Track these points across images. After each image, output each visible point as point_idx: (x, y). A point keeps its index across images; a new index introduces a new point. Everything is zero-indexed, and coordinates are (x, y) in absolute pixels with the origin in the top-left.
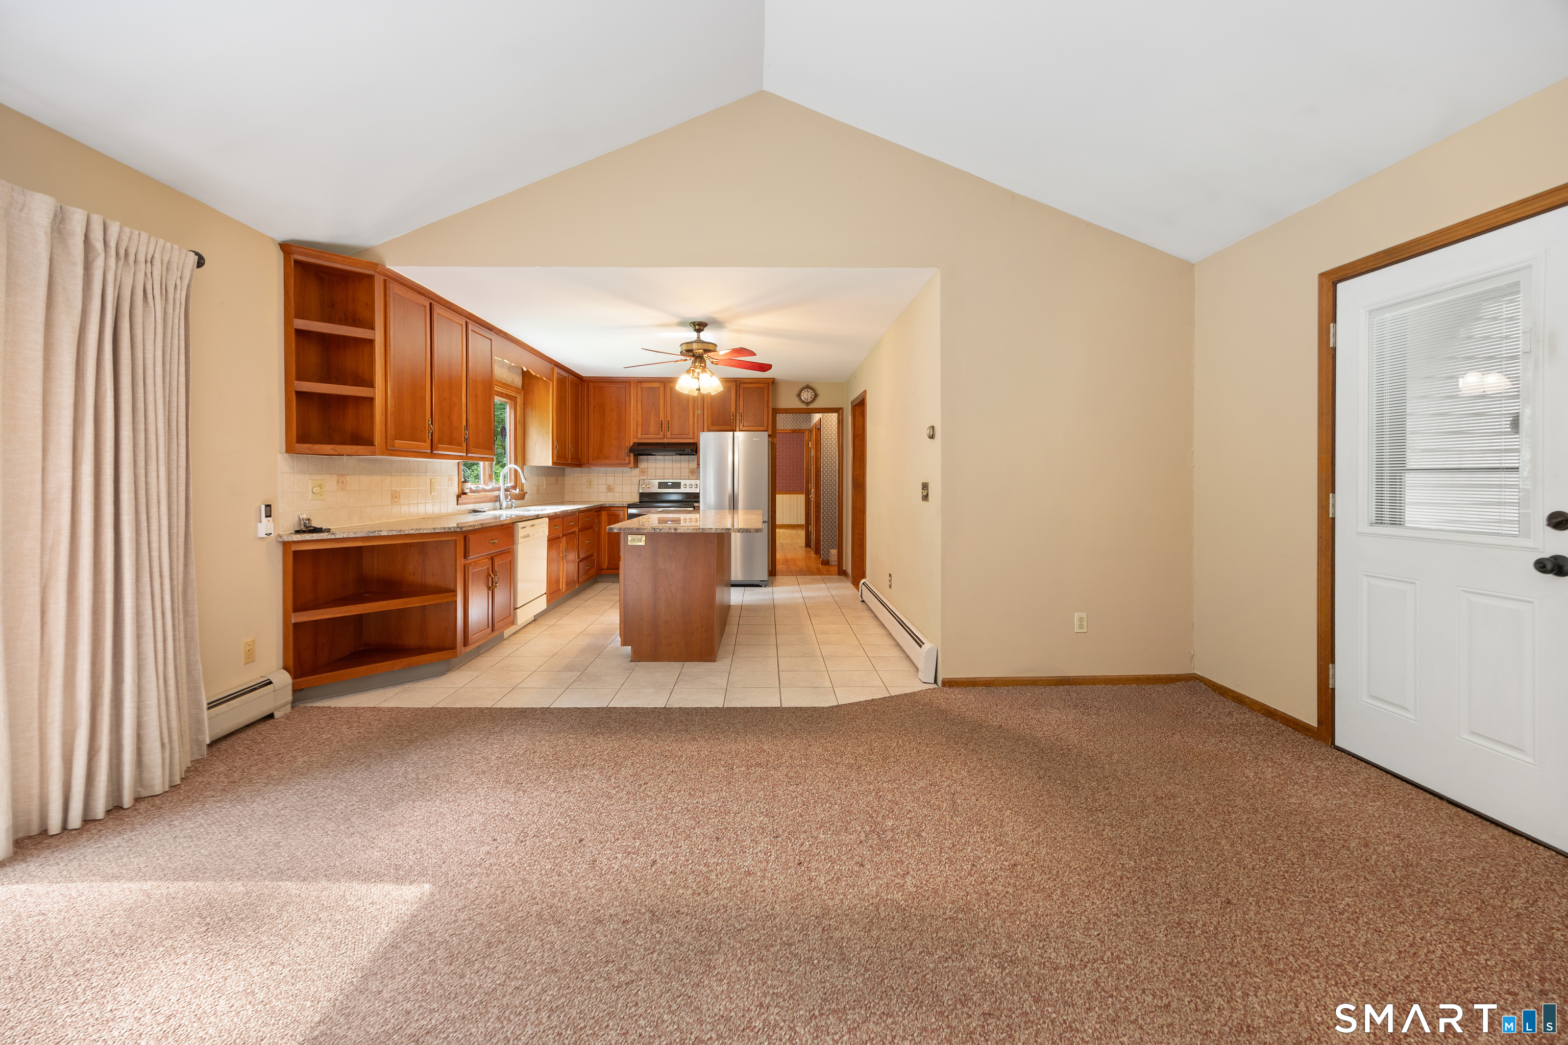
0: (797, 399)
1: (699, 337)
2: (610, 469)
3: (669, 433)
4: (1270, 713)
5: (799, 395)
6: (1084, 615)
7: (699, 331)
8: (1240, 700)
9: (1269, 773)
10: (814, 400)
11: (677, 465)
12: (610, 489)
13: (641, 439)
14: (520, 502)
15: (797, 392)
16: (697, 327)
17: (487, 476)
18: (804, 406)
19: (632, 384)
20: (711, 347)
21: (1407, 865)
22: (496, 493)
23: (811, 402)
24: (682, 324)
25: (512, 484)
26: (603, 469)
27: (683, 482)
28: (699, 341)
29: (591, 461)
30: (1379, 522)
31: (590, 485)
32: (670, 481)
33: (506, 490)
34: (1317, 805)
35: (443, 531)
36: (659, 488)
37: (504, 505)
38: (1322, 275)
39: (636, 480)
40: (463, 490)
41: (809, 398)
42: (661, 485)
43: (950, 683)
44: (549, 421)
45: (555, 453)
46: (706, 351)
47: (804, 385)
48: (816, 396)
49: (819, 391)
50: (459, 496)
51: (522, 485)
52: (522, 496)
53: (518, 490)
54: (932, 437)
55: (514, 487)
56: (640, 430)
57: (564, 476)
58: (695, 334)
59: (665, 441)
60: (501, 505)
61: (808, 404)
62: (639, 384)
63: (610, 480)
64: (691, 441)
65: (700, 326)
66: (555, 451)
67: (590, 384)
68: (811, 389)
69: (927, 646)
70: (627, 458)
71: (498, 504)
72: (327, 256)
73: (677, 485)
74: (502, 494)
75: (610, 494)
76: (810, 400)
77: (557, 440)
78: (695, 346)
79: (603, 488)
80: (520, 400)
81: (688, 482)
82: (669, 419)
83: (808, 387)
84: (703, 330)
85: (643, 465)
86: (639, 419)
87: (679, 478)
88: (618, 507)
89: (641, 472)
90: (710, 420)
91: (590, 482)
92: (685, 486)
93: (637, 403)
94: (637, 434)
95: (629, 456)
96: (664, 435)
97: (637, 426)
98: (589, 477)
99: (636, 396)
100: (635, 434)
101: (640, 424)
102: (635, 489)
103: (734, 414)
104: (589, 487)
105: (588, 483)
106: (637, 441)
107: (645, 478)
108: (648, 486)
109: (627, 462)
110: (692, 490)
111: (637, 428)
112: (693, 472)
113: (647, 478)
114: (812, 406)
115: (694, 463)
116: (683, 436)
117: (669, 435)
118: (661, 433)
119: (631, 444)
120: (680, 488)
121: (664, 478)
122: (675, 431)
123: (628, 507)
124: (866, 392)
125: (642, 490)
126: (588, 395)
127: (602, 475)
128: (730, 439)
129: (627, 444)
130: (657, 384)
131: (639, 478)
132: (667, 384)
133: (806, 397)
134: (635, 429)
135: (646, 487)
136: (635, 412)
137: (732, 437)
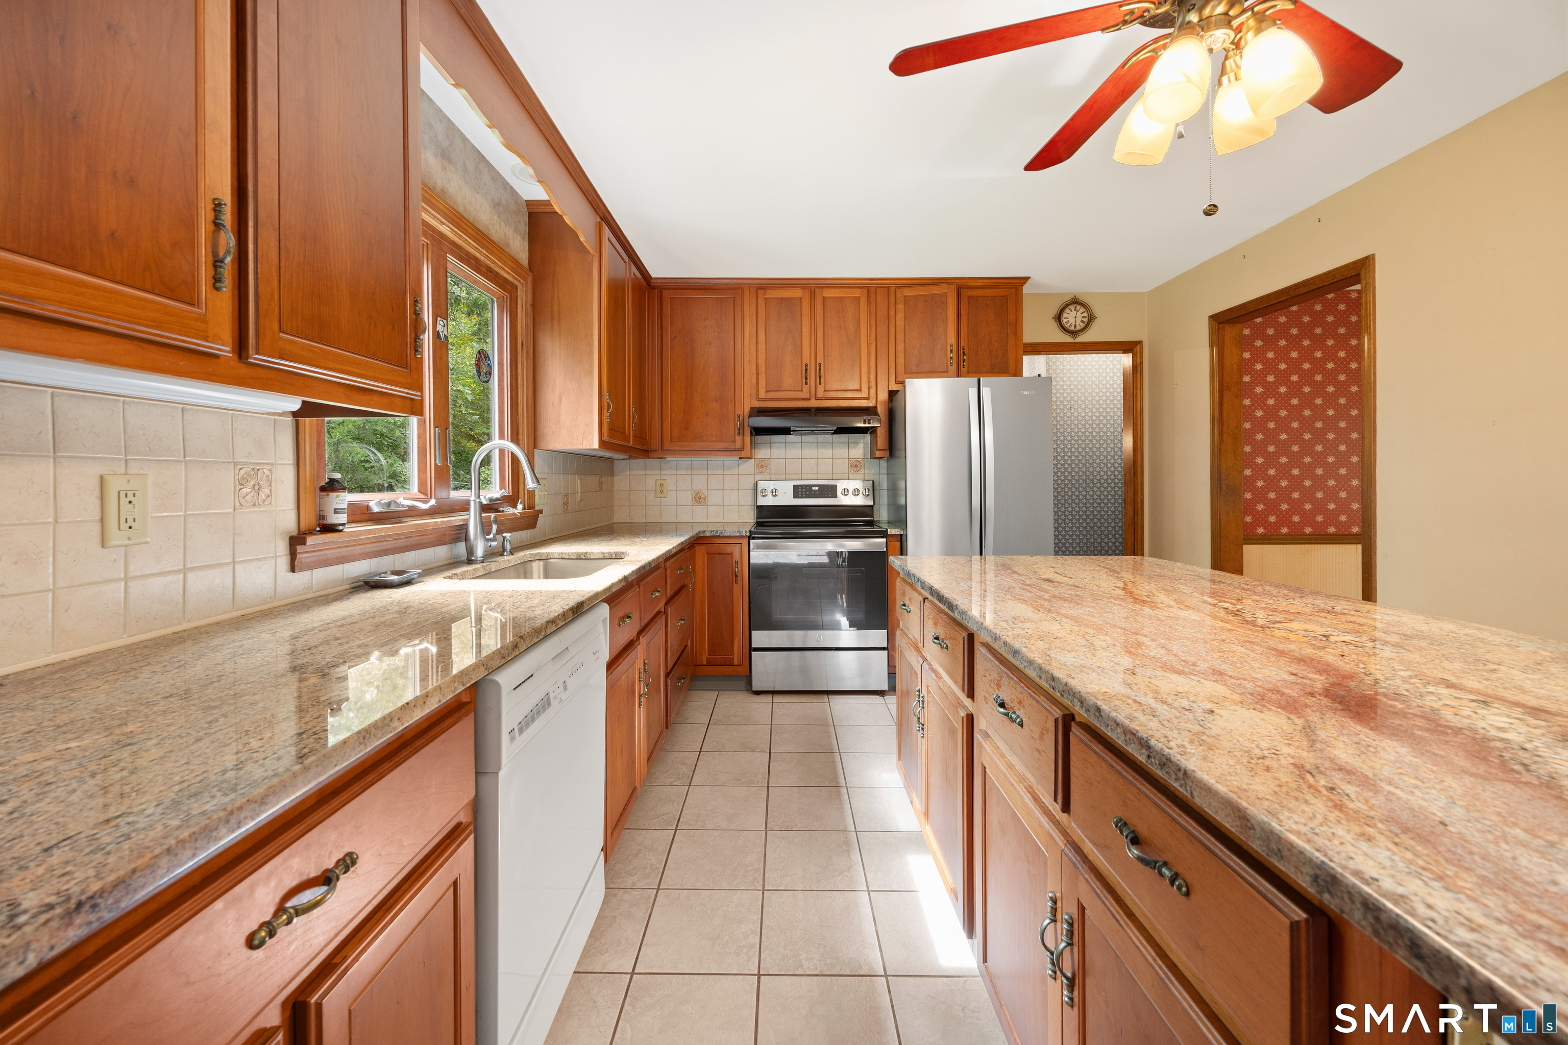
0: (1054, 325)
2: (698, 460)
3: (820, 389)
5: (1058, 318)
10: (1087, 326)
11: (827, 452)
12: (699, 499)
13: (765, 399)
14: (524, 535)
15: (1054, 311)
17: (431, 472)
18: (1066, 339)
19: (747, 293)
22: (456, 519)
23: (1082, 330)
25: (507, 492)
26: (687, 460)
27: (841, 485)
29: (667, 445)
31: (662, 492)
32: (816, 484)
33: (484, 508)
36: (795, 495)
37: (480, 552)
39: (748, 482)
40: (322, 517)
41: (1079, 322)
42: (799, 491)
44: (591, 345)
45: (606, 420)
47: (1068, 298)
48: (1091, 318)
49: (1097, 311)
50: (296, 541)
51: (531, 493)
52: (530, 521)
53: (520, 507)
55: (512, 500)
56: (762, 382)
57: (612, 474)
59: (814, 403)
60: (470, 551)
61: (1074, 333)
62: (761, 292)
63: (700, 482)
64: (864, 404)
66: (606, 414)
67: (665, 293)
68: (1083, 305)
70: (738, 439)
71: (461, 548)
73: (830, 491)
74: (472, 519)
75: (699, 508)
76: (1080, 326)
77: (609, 391)
79: (686, 497)
80: (523, 295)
81: (848, 483)
82: (820, 360)
83: (1075, 302)
85: (762, 453)
86: (762, 362)
87: (830, 476)
88: (730, 537)
89: (762, 466)
90: (901, 361)
91: (661, 485)
92: (846, 492)
93: (757, 330)
94: (758, 391)
95: (743, 434)
96: (810, 393)
97: (758, 374)
98: (658, 477)
99: (754, 317)
100: (754, 392)
101: (762, 370)
102: (748, 499)
103: (955, 348)
104: (659, 495)
105: (658, 488)
106: (757, 404)
107: (768, 477)
108: (774, 493)
109: (738, 445)
110: (859, 501)
111: (758, 379)
112: (856, 466)
113: (773, 477)
114: (1082, 338)
115: (859, 447)
116: (849, 395)
117: (821, 394)
118: (806, 388)
119: (747, 410)
120: (835, 496)
121: (804, 477)
122: (833, 384)
123: (750, 538)
124: (1373, 255)
125: (762, 502)
126: (661, 315)
127: (683, 472)
128: (973, 392)
129: (738, 412)
130: (797, 293)
131: (757, 477)
132: (818, 291)
133: (1072, 321)
134: (754, 380)
135: (770, 495)
136: (754, 348)
137: (976, 390)
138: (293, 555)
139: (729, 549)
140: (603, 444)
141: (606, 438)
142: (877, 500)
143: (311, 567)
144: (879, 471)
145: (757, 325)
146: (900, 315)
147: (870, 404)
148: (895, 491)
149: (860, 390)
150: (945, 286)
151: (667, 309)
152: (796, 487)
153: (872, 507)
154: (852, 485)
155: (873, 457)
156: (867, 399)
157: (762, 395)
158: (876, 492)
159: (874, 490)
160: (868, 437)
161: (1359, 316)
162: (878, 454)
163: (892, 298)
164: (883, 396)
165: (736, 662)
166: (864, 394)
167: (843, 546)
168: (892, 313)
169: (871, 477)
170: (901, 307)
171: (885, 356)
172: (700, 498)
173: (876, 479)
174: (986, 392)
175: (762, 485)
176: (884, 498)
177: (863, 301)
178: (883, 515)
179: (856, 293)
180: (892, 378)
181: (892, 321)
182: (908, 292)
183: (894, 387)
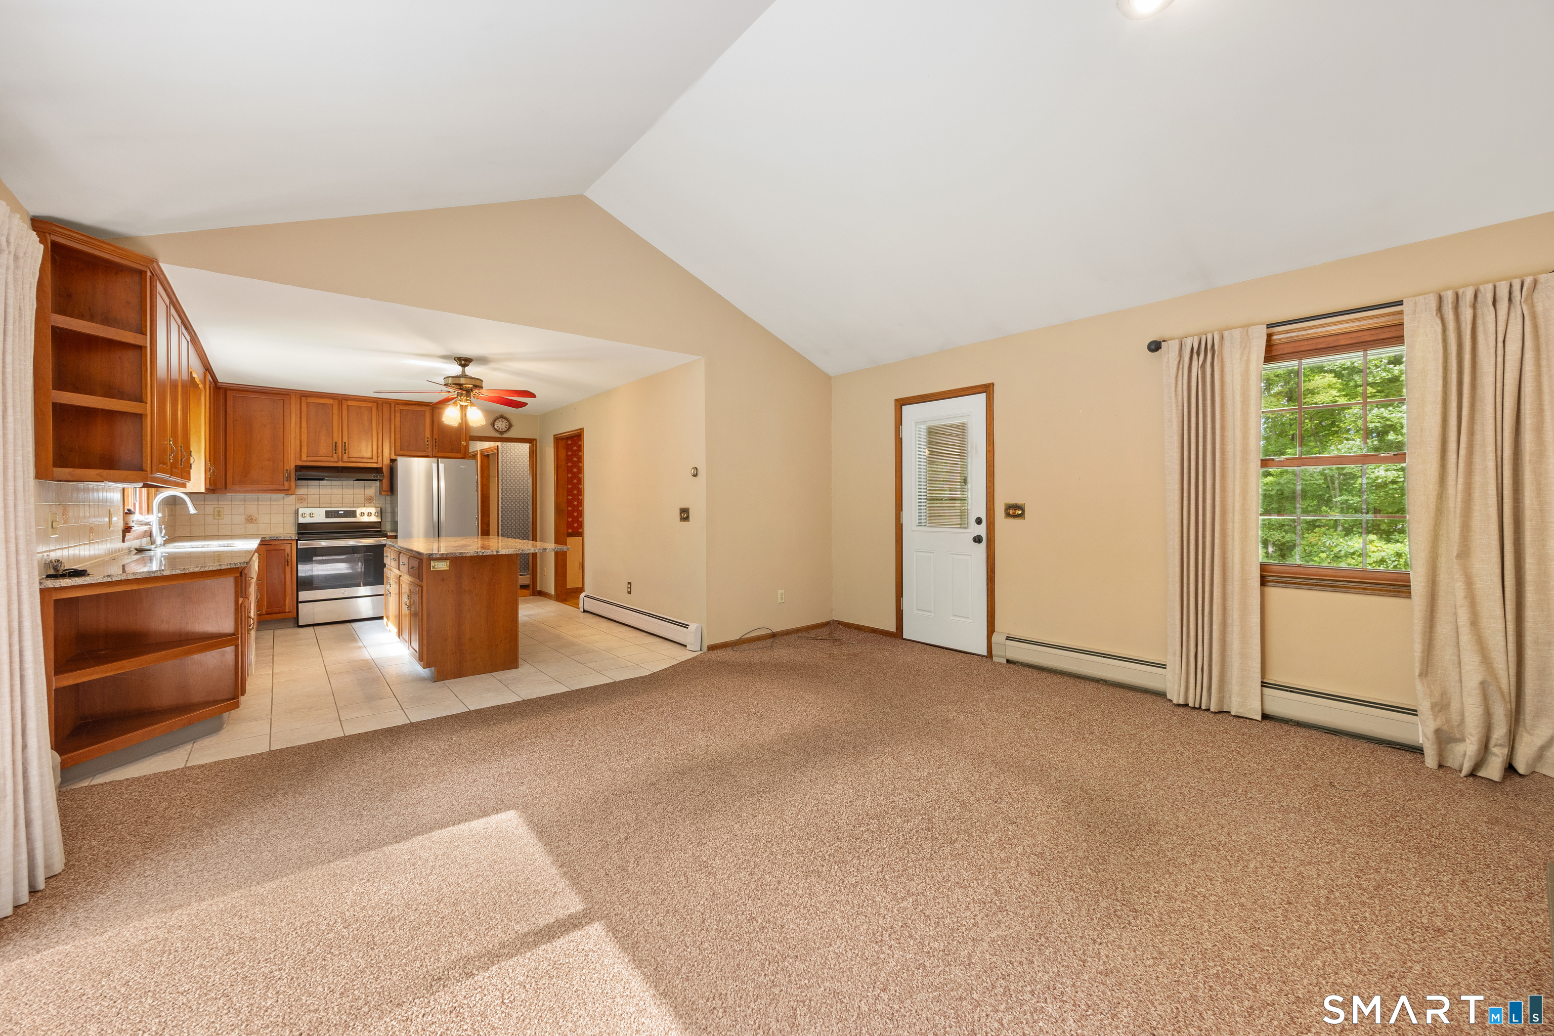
0: (491, 428)
1: (464, 372)
2: (253, 496)
3: (345, 456)
4: (874, 631)
5: (493, 424)
6: (783, 591)
7: (464, 366)
8: (858, 628)
9: (887, 654)
10: (508, 429)
11: (349, 492)
13: (306, 461)
15: (491, 421)
16: (463, 362)
18: (498, 435)
19: (293, 398)
20: (478, 383)
21: (944, 671)
23: (505, 431)
24: (446, 357)
26: (240, 496)
27: (359, 511)
28: (463, 375)
29: (229, 486)
30: (920, 525)
31: (219, 515)
32: (342, 509)
34: (909, 660)
35: (229, 567)
36: (327, 516)
37: (159, 542)
38: (896, 400)
39: (292, 509)
40: (127, 524)
41: (504, 427)
42: (329, 514)
43: (712, 648)
45: (208, 475)
46: (476, 386)
47: (498, 415)
48: (510, 426)
49: (513, 422)
50: (124, 532)
54: (695, 475)
56: (304, 451)
58: (460, 368)
59: (340, 464)
61: (502, 433)
62: (303, 398)
63: (252, 509)
64: (375, 465)
65: (464, 362)
67: (229, 392)
68: (506, 419)
69: (693, 627)
70: (286, 484)
72: (96, 243)
73: (353, 514)
74: (154, 527)
75: (251, 526)
76: (504, 429)
77: (210, 461)
78: (462, 381)
79: (240, 519)
81: (364, 510)
82: (345, 440)
83: (502, 417)
84: (467, 365)
85: (302, 491)
86: (304, 439)
87: (352, 505)
88: (283, 540)
89: (301, 499)
90: (398, 444)
91: (219, 511)
92: (362, 514)
93: (301, 420)
94: (301, 456)
95: (290, 481)
96: (338, 458)
97: (301, 446)
98: (216, 506)
99: (299, 412)
100: (298, 456)
101: (305, 444)
102: (291, 519)
103: (429, 439)
104: (216, 518)
105: (216, 513)
106: (300, 463)
107: (306, 506)
108: (311, 515)
109: (286, 487)
110: (374, 519)
111: (301, 449)
112: (370, 499)
113: (309, 506)
114: (506, 435)
115: (372, 489)
116: (364, 460)
117: (345, 458)
118: (335, 456)
119: (293, 466)
120: (355, 517)
121: (333, 505)
122: (354, 453)
123: (297, 540)
124: (582, 429)
125: (301, 520)
126: (226, 405)
127: (238, 503)
128: (435, 466)
129: (286, 467)
130: (330, 401)
131: (298, 506)
132: (344, 401)
133: (500, 426)
134: (298, 449)
135: (308, 517)
136: (298, 431)
137: (436, 464)
138: (124, 537)
139: (282, 547)
140: (206, 489)
141: (208, 486)
142: (383, 519)
143: (129, 540)
144: (385, 501)
145: (301, 417)
146: (398, 419)
147: (379, 466)
148: (394, 513)
149: (372, 458)
150: (424, 407)
151: (230, 403)
152: (327, 512)
153: (380, 522)
154: (366, 510)
155: (380, 494)
156: (377, 463)
157: (304, 457)
158: (383, 514)
159: (381, 513)
160: (378, 483)
161: (567, 455)
162: (383, 493)
163: (393, 409)
164: (387, 461)
165: (287, 610)
166: (375, 460)
167: (361, 542)
168: (393, 417)
169: (381, 506)
170: (398, 415)
171: (388, 440)
172: (252, 519)
173: (383, 506)
174: (441, 466)
175: (301, 511)
176: (388, 517)
177: (374, 410)
178: (387, 527)
179: (370, 405)
180: (393, 452)
181: (393, 422)
182: (402, 407)
183: (393, 457)
